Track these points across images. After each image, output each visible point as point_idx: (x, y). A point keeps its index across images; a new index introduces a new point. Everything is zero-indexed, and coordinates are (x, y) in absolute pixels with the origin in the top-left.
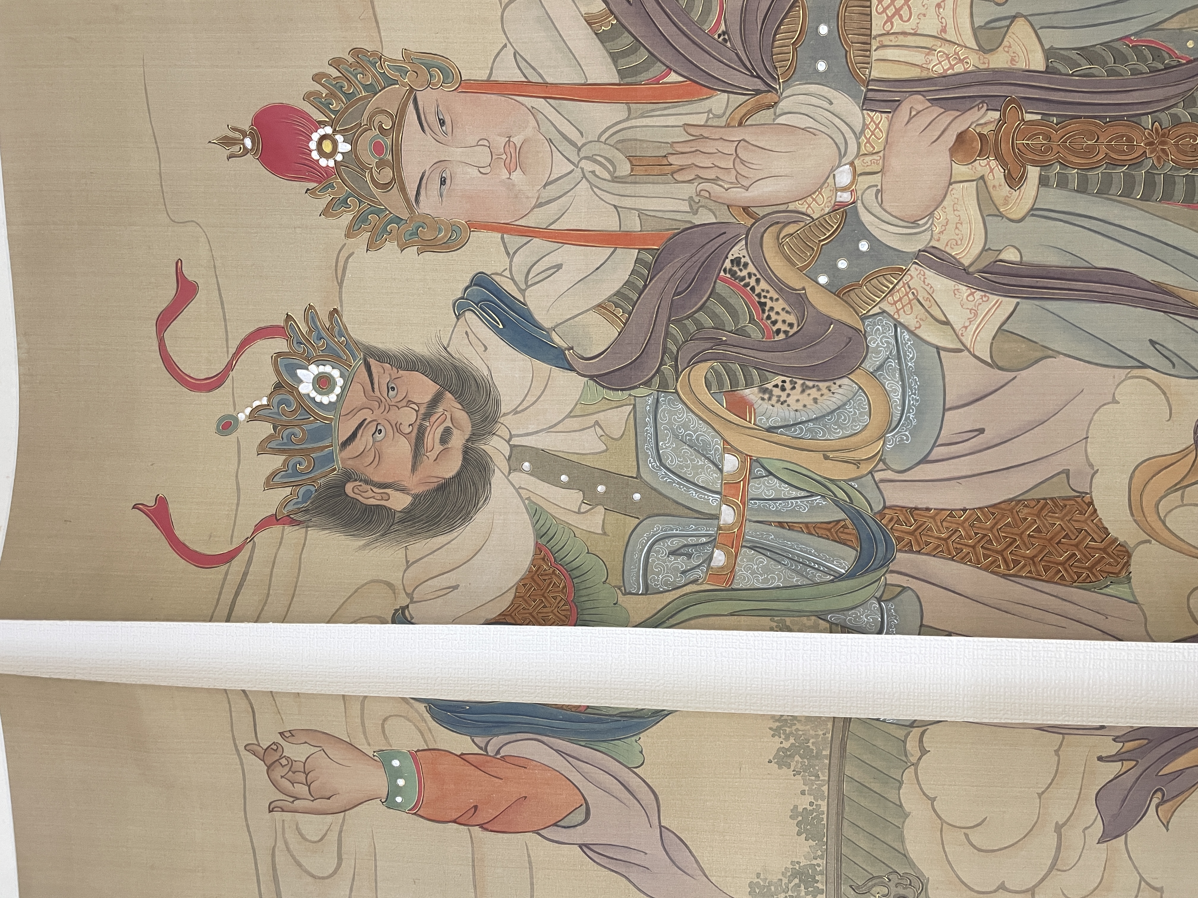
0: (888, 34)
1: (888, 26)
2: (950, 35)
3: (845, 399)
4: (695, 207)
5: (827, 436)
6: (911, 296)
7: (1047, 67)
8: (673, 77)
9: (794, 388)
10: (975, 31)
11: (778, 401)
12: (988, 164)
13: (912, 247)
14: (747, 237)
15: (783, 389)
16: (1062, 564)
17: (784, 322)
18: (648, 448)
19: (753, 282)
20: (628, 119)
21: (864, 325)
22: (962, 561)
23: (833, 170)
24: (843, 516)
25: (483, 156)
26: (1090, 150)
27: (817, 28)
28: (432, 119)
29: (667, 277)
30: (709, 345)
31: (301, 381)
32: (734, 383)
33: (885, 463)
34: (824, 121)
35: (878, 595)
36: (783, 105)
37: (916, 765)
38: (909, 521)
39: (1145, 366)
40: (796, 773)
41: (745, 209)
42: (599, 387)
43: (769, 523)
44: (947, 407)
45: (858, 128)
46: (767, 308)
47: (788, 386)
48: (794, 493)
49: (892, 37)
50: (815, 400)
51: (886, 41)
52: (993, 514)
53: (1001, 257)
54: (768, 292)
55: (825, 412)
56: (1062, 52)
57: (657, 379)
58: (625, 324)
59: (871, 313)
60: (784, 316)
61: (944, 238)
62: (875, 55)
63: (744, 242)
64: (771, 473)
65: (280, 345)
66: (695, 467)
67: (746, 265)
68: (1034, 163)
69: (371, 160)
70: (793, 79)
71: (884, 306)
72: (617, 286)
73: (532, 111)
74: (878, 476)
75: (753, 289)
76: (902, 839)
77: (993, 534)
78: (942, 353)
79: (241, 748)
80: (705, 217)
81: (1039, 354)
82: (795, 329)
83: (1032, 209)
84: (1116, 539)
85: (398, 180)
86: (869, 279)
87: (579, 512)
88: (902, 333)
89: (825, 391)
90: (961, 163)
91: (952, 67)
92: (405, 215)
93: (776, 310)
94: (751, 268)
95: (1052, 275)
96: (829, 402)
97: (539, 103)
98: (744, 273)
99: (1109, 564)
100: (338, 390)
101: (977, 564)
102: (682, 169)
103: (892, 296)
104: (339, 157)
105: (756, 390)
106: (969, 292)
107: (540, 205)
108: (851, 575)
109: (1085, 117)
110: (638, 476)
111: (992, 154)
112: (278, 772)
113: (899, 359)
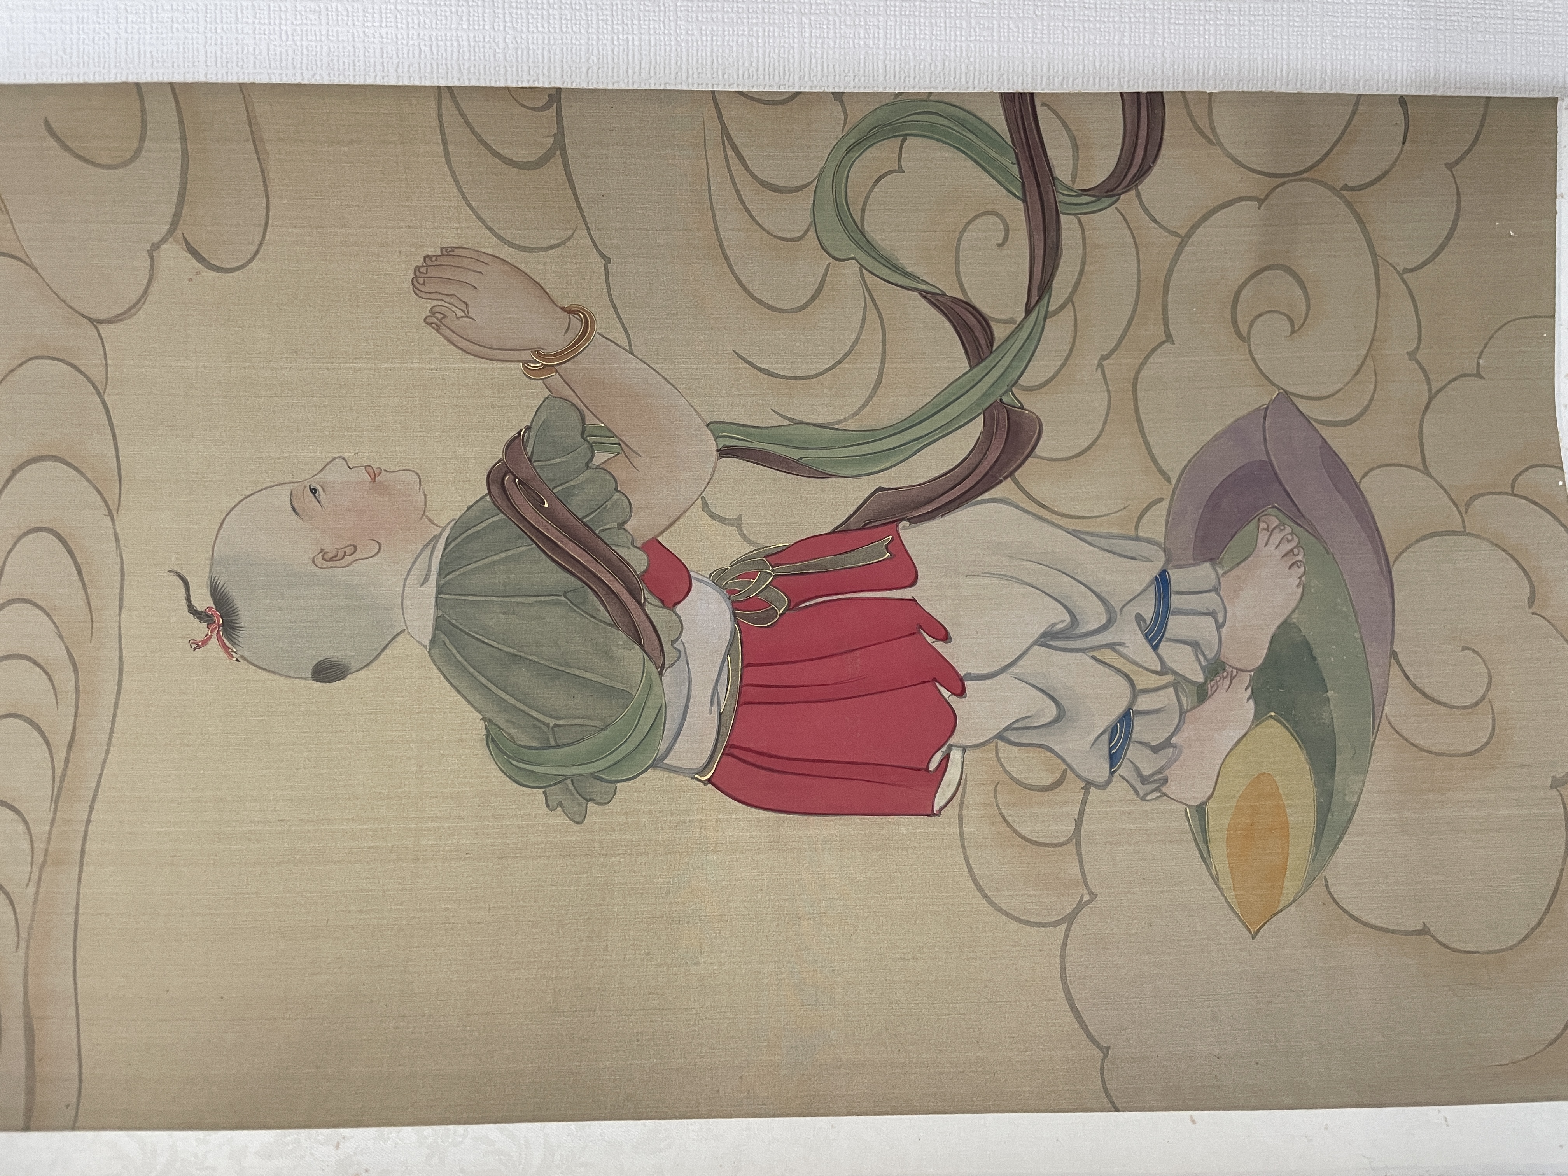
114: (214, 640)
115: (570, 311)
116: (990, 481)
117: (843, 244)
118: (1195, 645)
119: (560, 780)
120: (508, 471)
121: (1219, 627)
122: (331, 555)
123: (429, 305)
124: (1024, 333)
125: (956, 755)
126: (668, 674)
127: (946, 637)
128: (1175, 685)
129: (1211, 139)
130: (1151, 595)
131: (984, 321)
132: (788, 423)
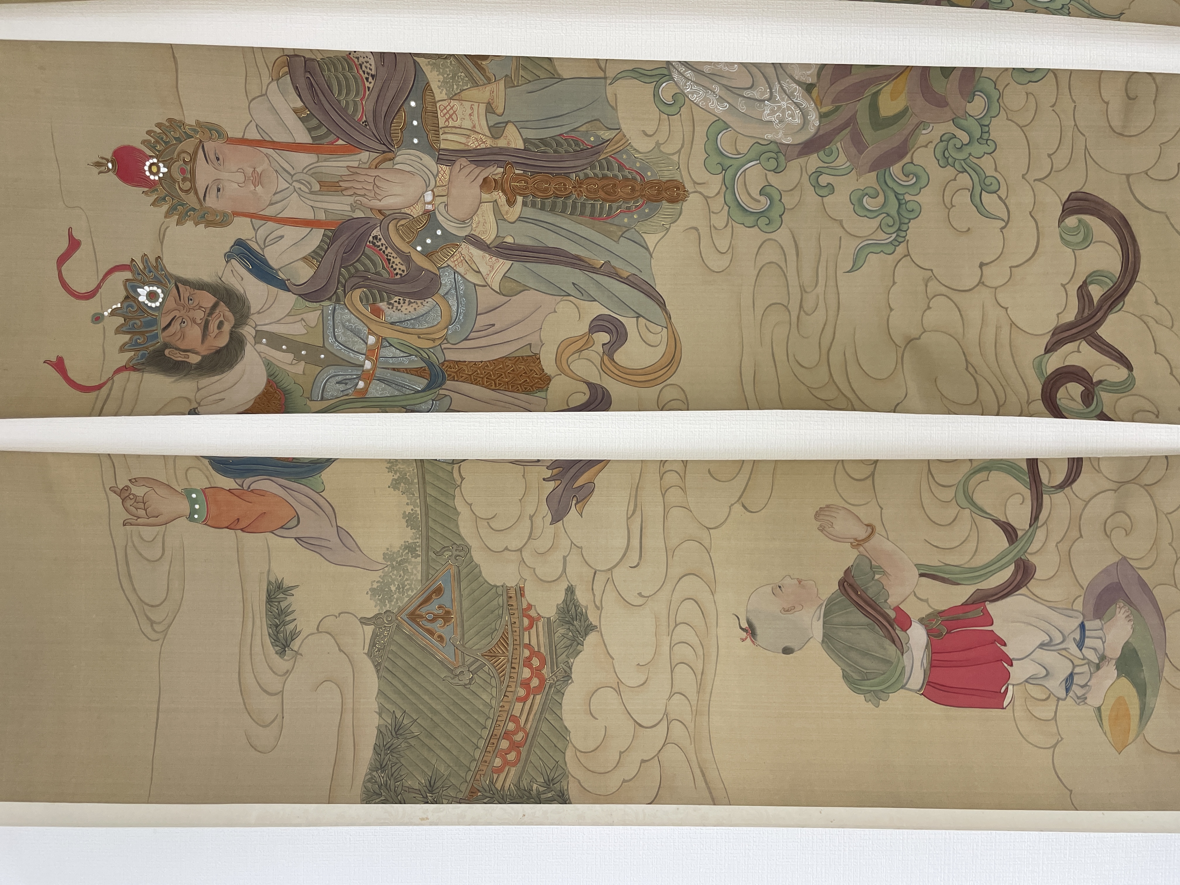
0: (447, 127)
1: (447, 123)
2: (478, 129)
3: (429, 309)
4: (354, 208)
5: (420, 327)
6: (462, 258)
7: (525, 147)
8: (340, 142)
9: (404, 303)
10: (489, 128)
11: (397, 309)
12: (498, 194)
13: (463, 234)
14: (380, 225)
15: (399, 303)
16: (520, 384)
17: (400, 269)
18: (330, 332)
19: (384, 248)
20: (317, 162)
21: (439, 271)
22: (476, 384)
23: (423, 193)
24: (424, 365)
25: (240, 177)
26: (546, 190)
27: (412, 122)
28: (212, 157)
29: (339, 244)
30: (361, 280)
31: (140, 295)
32: (375, 300)
33: (447, 340)
34: (418, 169)
35: (433, 398)
36: (397, 159)
37: (460, 486)
38: (455, 366)
39: (569, 295)
40: (403, 493)
41: (380, 211)
42: (304, 300)
43: (388, 369)
44: (478, 313)
45: (435, 173)
46: (391, 262)
47: (401, 301)
48: (402, 354)
49: (449, 129)
50: (415, 309)
51: (446, 130)
52: (494, 363)
53: (504, 241)
54: (391, 253)
55: (420, 315)
56: (533, 141)
57: (334, 297)
58: (318, 268)
59: (443, 266)
60: (400, 266)
61: (478, 230)
62: (442, 137)
63: (379, 228)
64: (391, 345)
65: (128, 275)
66: (354, 342)
67: (380, 239)
68: (520, 195)
69: (178, 176)
70: (402, 146)
71: (449, 263)
72: (313, 248)
73: (266, 155)
74: (443, 346)
75: (384, 252)
76: (457, 526)
77: (493, 373)
78: (476, 287)
79: (108, 490)
80: (359, 214)
81: (522, 289)
82: (405, 273)
83: (519, 217)
84: (547, 374)
85: (193, 188)
86: (442, 249)
87: (291, 364)
88: (457, 277)
89: (420, 304)
90: (485, 193)
91: (479, 145)
92: (197, 207)
93: (395, 263)
94: (383, 241)
95: (528, 250)
96: (422, 310)
97: (270, 152)
98: (379, 244)
99: (541, 384)
100: (160, 300)
101: (482, 385)
102: (346, 189)
103: (453, 258)
104: (161, 175)
105: (385, 303)
106: (489, 257)
107: (271, 204)
108: (423, 391)
109: (544, 173)
110: (324, 346)
111: (500, 189)
112: (129, 503)
113: (456, 289)
114: (749, 638)
115: (867, 525)
116: (1018, 587)
117: (964, 503)
118: (1095, 649)
119: (870, 692)
120: (846, 581)
121: (1104, 643)
122: (786, 610)
123: (819, 523)
124: (1029, 534)
125: (1010, 687)
126: (905, 655)
127: (1005, 645)
128: (1088, 664)
129: (1099, 471)
130: (1078, 631)
131: (1014, 529)
132: (943, 564)
